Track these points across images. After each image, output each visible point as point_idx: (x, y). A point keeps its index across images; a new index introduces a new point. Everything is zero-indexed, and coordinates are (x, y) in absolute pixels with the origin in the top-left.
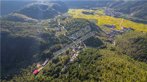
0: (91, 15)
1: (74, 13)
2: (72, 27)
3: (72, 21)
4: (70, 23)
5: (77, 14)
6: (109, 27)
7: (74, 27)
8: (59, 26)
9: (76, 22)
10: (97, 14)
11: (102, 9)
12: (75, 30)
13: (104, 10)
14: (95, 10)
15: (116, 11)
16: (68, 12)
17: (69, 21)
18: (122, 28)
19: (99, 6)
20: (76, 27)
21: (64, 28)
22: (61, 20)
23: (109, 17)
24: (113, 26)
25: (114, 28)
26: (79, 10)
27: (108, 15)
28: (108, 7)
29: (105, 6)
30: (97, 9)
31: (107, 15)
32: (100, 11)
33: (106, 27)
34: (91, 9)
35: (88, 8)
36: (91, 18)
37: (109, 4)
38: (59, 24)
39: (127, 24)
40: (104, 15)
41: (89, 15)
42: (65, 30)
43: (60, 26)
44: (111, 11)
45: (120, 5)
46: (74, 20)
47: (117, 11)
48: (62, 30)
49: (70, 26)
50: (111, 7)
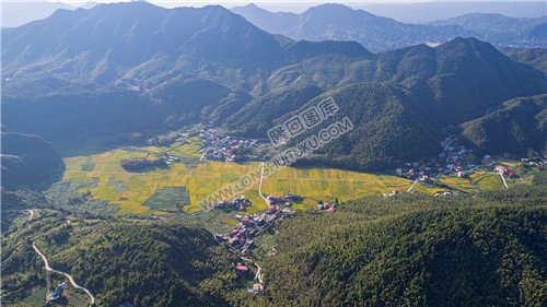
0: (157, 173)
1: (90, 174)
2: (108, 276)
3: (99, 242)
4: (96, 255)
5: (107, 180)
6: (229, 212)
7: (117, 272)
8: (48, 280)
9: (118, 249)
10: (178, 161)
11: (191, 136)
12: (125, 284)
13: (196, 138)
14: (167, 144)
15: (234, 135)
16: (66, 176)
17: (87, 248)
18: (268, 202)
19: (177, 126)
20: (123, 271)
21: (76, 281)
22: (50, 244)
23: (220, 164)
24: (240, 201)
25: (245, 211)
26: (107, 154)
27: (216, 159)
28: (207, 122)
29: (196, 120)
30: (173, 141)
31: (212, 158)
32: (186, 147)
33: (222, 213)
34: (154, 145)
35: (141, 142)
36: (163, 184)
37: (209, 112)
38: (48, 268)
39: (280, 181)
40: (202, 162)
41: (151, 173)
42: (84, 293)
43: (54, 276)
44: (221, 138)
45: (243, 113)
46: (110, 239)
47: (239, 136)
48: (68, 296)
49: (99, 270)
50: (218, 124)
